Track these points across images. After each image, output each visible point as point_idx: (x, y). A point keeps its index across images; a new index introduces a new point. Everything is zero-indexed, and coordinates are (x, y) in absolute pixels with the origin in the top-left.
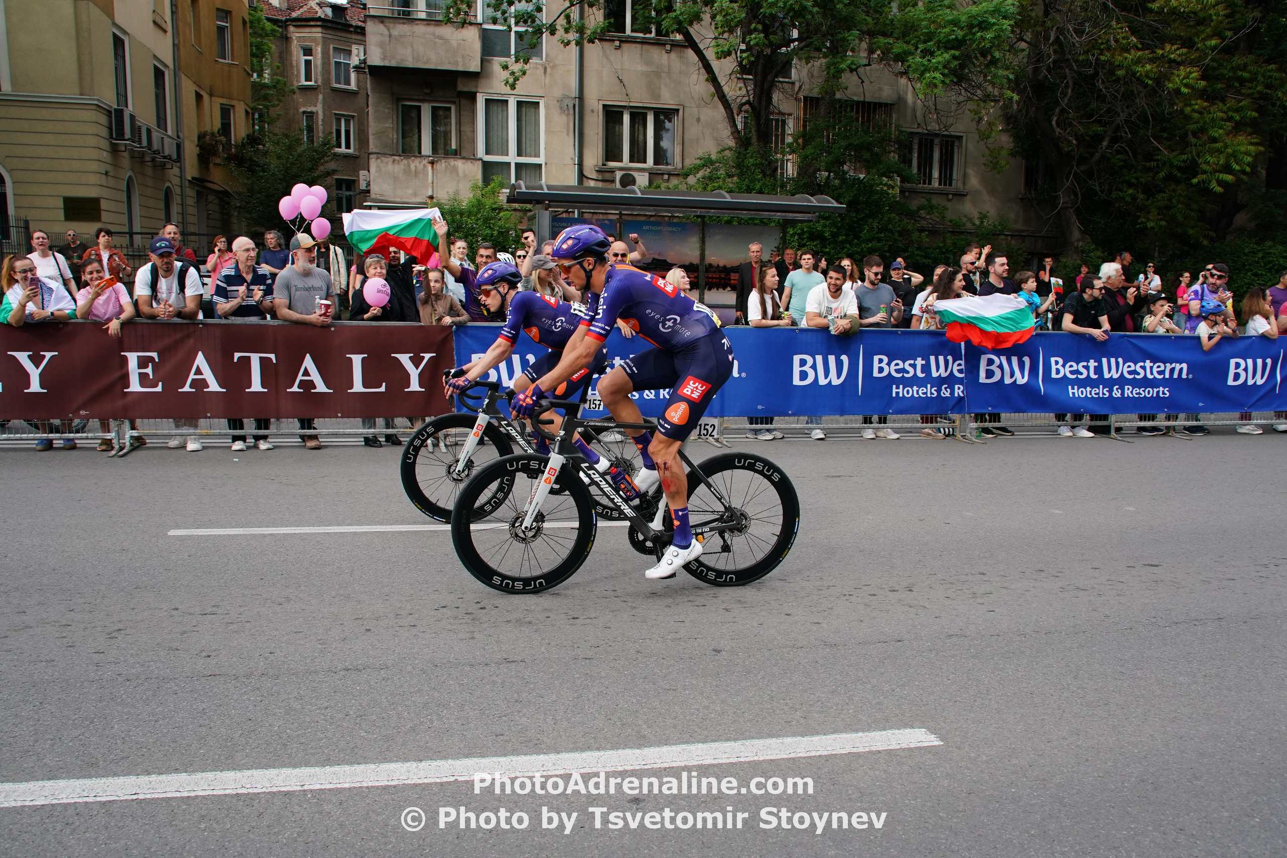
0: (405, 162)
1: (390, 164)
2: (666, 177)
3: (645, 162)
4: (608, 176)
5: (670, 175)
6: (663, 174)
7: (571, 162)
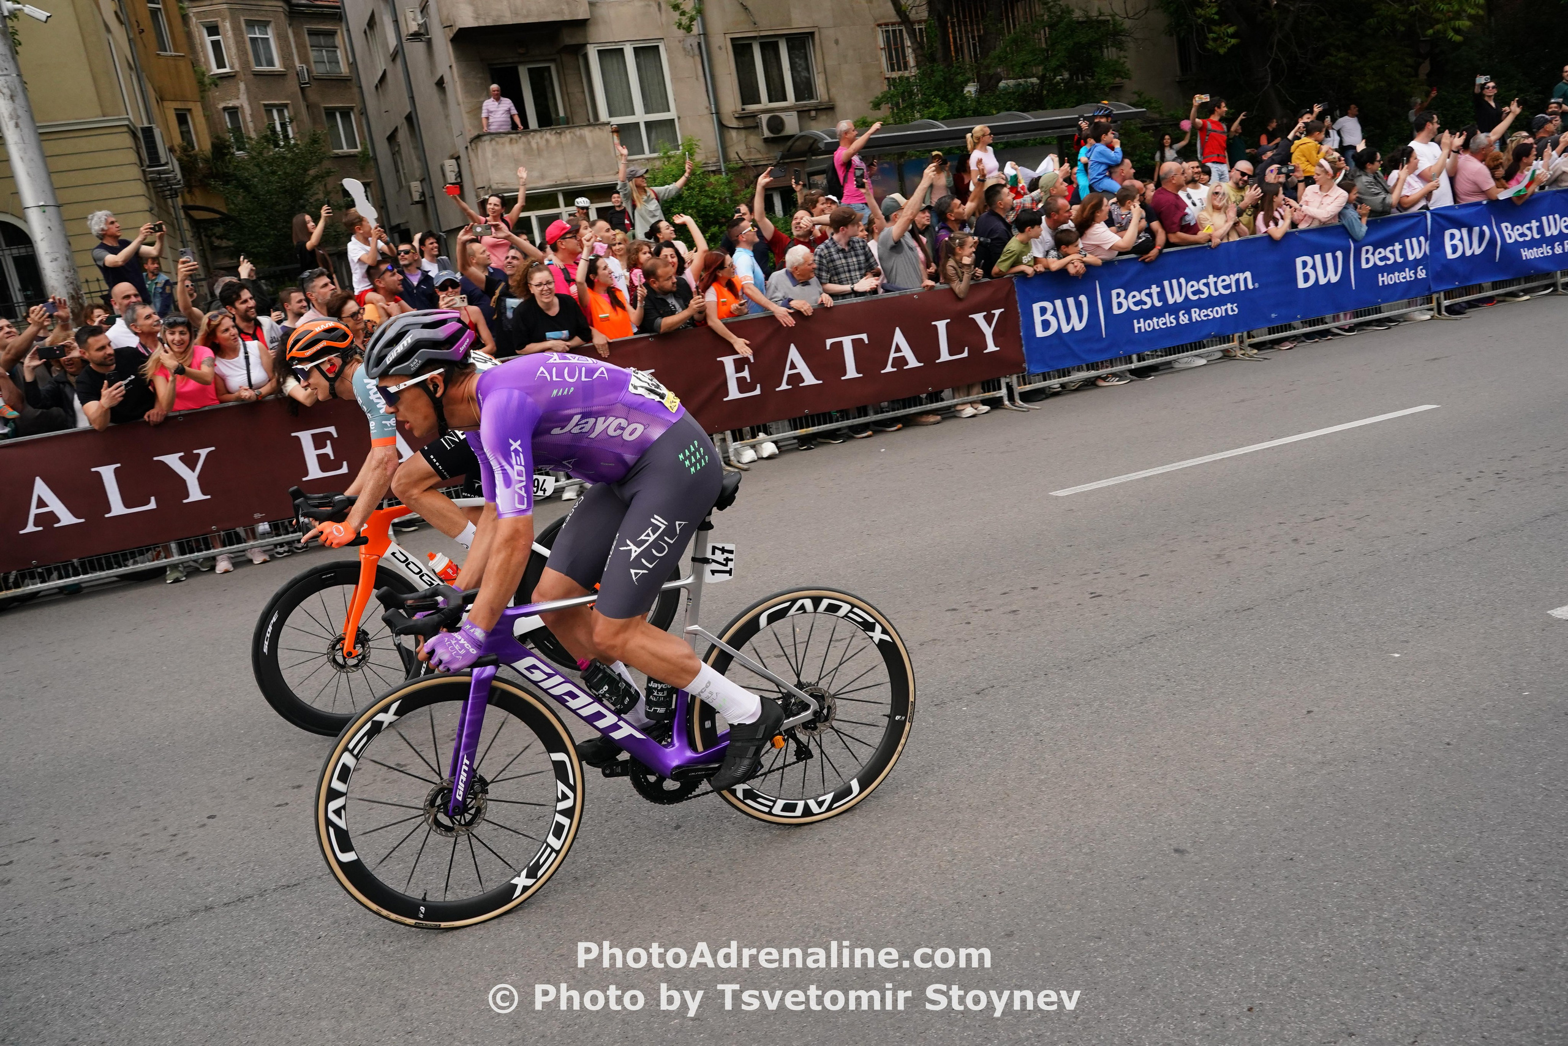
0: (524, 139)
1: (507, 145)
2: (813, 113)
3: (785, 99)
4: (750, 123)
5: (817, 110)
6: (809, 111)
7: (706, 112)
